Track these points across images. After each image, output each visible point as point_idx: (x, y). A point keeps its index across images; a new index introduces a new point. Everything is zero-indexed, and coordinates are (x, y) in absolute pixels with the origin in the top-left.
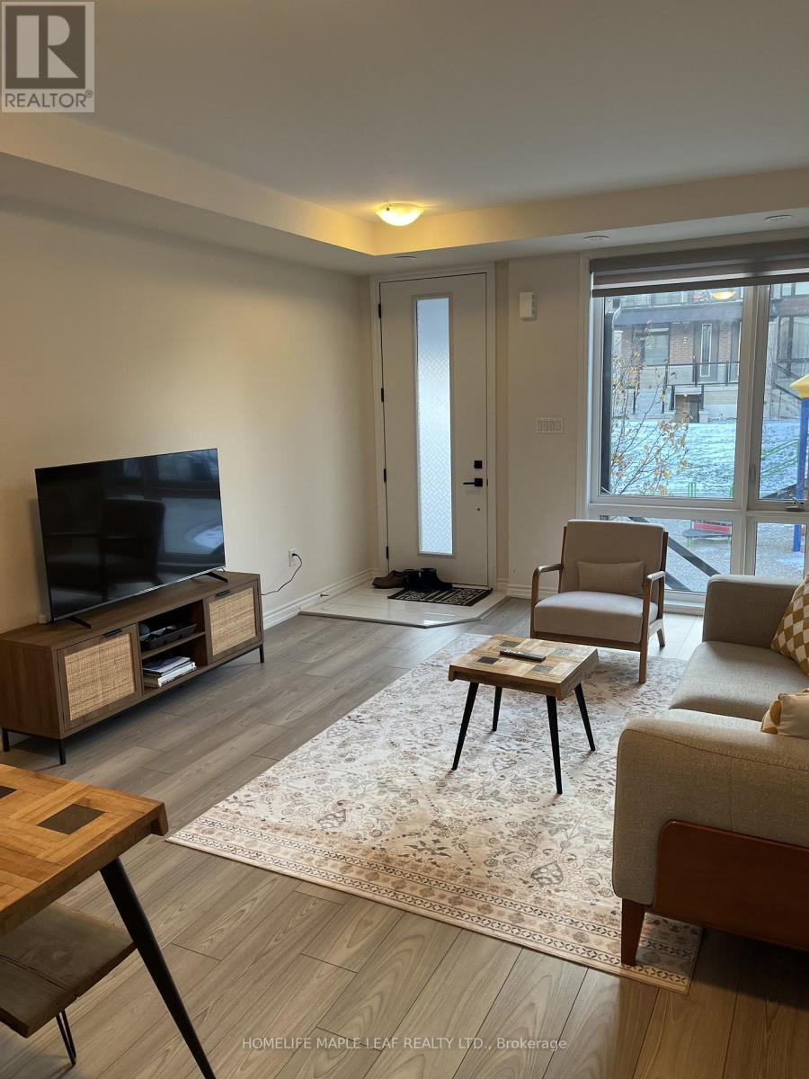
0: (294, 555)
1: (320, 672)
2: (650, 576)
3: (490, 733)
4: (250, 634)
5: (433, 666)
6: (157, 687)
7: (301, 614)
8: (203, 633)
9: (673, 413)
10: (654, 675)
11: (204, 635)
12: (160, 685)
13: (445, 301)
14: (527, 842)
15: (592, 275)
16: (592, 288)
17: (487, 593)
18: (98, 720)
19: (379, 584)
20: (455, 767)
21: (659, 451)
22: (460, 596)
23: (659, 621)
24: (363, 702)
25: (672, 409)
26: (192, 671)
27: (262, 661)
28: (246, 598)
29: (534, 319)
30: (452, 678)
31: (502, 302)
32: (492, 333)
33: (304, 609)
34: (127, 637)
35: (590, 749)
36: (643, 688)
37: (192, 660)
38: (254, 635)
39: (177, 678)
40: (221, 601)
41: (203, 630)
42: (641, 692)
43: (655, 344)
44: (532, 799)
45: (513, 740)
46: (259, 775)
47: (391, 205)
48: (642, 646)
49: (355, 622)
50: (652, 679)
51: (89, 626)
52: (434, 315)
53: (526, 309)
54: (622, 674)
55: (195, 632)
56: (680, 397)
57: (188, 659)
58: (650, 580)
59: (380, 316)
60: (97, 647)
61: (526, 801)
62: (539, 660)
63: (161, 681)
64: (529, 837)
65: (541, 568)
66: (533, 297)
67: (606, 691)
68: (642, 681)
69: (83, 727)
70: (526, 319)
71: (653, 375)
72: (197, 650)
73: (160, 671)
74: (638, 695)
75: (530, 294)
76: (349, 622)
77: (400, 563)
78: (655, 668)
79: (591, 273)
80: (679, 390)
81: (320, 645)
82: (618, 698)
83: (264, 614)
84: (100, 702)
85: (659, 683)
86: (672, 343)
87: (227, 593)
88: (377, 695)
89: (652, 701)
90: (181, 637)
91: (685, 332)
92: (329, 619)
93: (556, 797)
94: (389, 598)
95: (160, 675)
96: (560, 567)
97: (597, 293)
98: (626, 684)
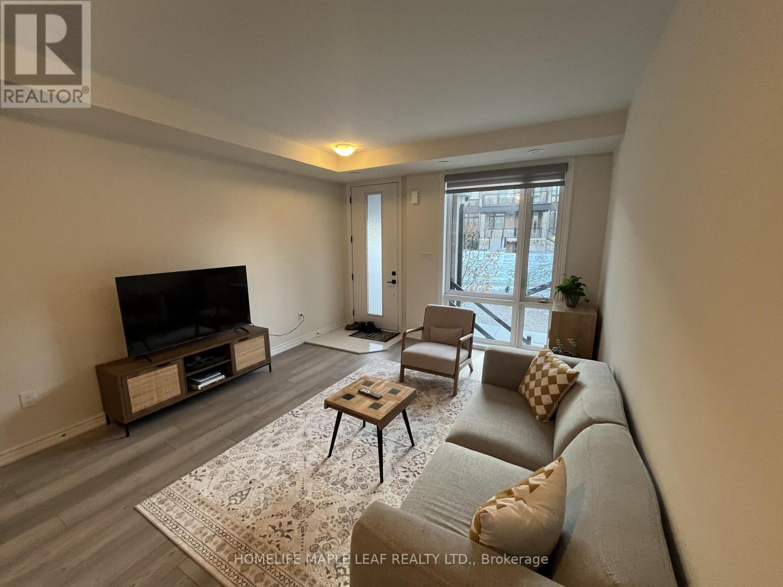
0: (301, 315)
1: (294, 380)
2: (461, 339)
3: (361, 429)
4: (263, 358)
5: (351, 379)
6: (197, 389)
7: (305, 343)
8: (229, 360)
9: (505, 248)
10: (463, 390)
11: (231, 362)
12: (200, 389)
13: (380, 195)
14: (346, 528)
15: (446, 183)
16: (446, 189)
17: (398, 334)
18: (152, 412)
19: (348, 328)
20: (330, 456)
21: (486, 267)
22: (383, 336)
23: (470, 359)
24: (304, 402)
25: (505, 247)
26: (222, 380)
27: (270, 371)
28: (260, 340)
29: (419, 204)
30: (326, 407)
31: (404, 195)
32: (400, 211)
33: (308, 340)
34: (176, 366)
35: (411, 445)
36: (455, 400)
37: (222, 374)
38: (265, 359)
39: (211, 384)
40: (242, 344)
41: (230, 358)
42: (453, 402)
43: (499, 221)
44: (364, 487)
45: (371, 435)
46: (220, 454)
47: (338, 145)
48: (455, 376)
49: (327, 349)
50: (460, 394)
51: (150, 361)
52: (375, 202)
53: (414, 200)
54: (446, 389)
55: (225, 360)
56: (508, 242)
57: (220, 373)
58: (460, 341)
59: (351, 202)
60: (153, 372)
61: (359, 488)
62: (377, 399)
63: (200, 387)
64: (348, 523)
65: (408, 331)
66: (418, 194)
67: (434, 400)
68: (455, 394)
69: (142, 416)
70: (415, 204)
71: (498, 232)
72: (227, 368)
73: (200, 381)
74: (450, 404)
75: (416, 193)
76: (324, 349)
77: (358, 319)
78: (464, 386)
79: (445, 182)
80: (508, 240)
81: (305, 362)
82: (439, 406)
83: (271, 349)
84: (155, 401)
85: (464, 396)
86: (506, 220)
87: (246, 339)
88: (314, 398)
89: (456, 409)
90: (215, 363)
91: (511, 215)
92: (315, 347)
93: (379, 485)
94: (350, 336)
95: (200, 383)
96: (422, 329)
97: (449, 192)
98: (447, 395)
